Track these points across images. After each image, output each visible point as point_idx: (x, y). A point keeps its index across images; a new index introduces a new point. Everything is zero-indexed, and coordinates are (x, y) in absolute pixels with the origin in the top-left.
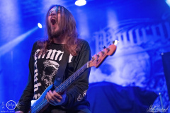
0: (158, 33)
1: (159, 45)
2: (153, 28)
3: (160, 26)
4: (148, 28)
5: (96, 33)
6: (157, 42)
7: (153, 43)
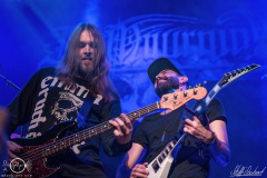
0: (207, 45)
1: (205, 63)
2: (201, 35)
3: (212, 33)
4: (192, 34)
5: (111, 26)
6: (203, 57)
7: (196, 59)
